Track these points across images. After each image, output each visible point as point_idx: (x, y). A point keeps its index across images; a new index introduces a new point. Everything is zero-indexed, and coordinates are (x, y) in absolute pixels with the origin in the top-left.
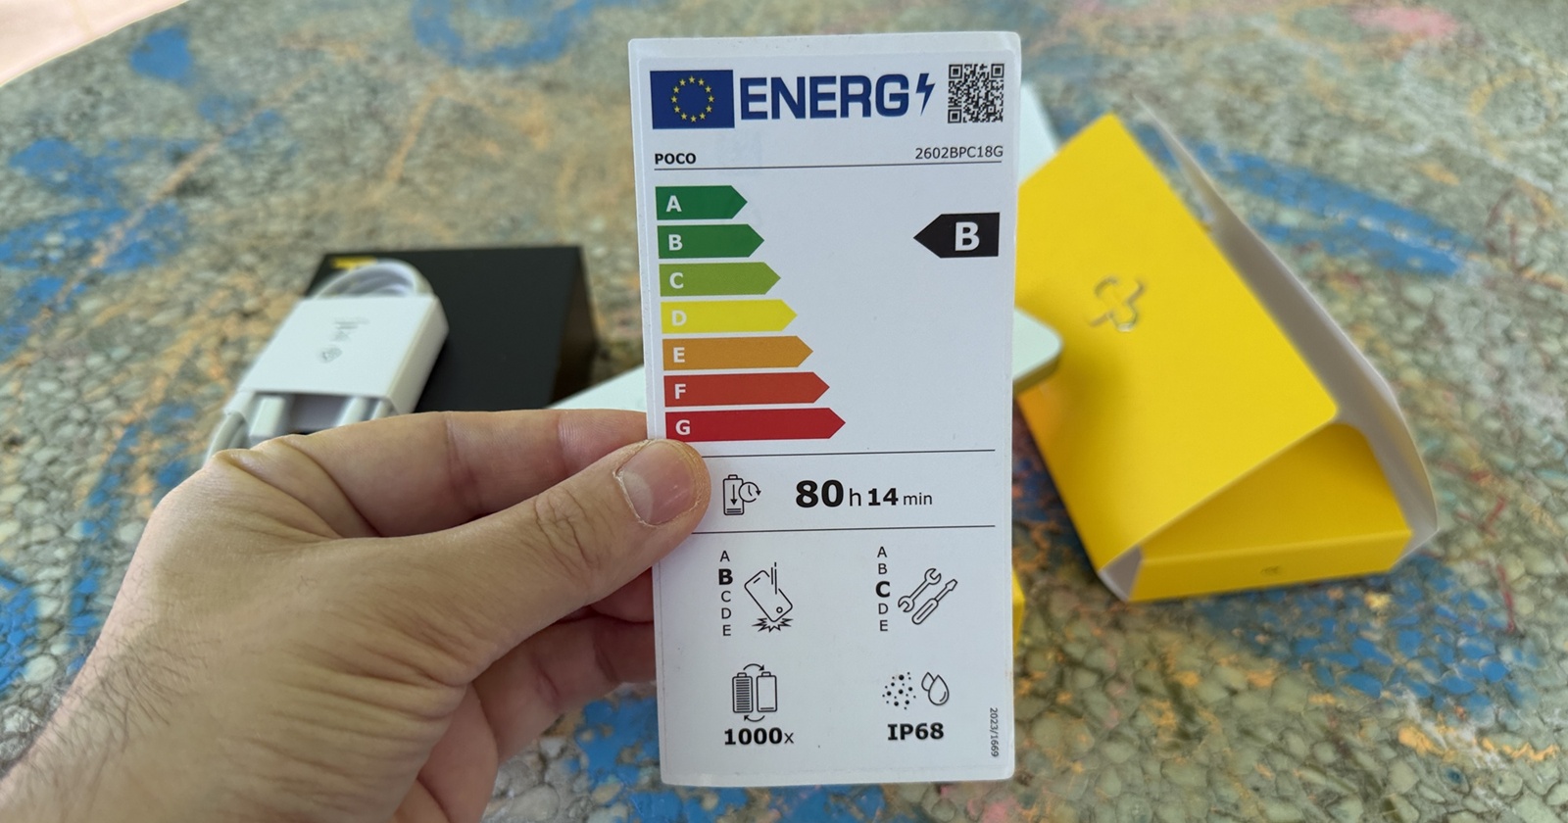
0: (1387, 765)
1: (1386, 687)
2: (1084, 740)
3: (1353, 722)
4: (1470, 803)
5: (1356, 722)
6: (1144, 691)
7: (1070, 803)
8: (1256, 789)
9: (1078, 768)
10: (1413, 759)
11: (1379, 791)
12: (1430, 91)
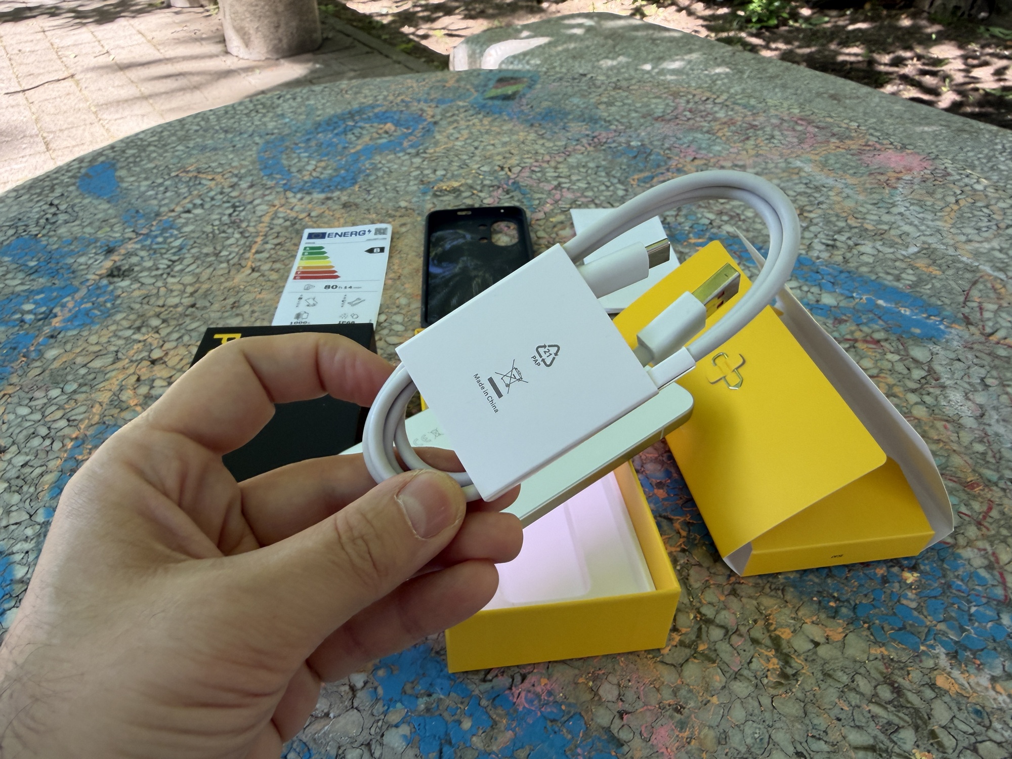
0: (929, 702)
1: (922, 643)
2: (718, 680)
3: (902, 669)
4: (991, 733)
5: (904, 668)
6: (755, 642)
7: (710, 727)
8: (839, 720)
9: (715, 700)
10: (946, 698)
11: (925, 723)
12: (917, 208)
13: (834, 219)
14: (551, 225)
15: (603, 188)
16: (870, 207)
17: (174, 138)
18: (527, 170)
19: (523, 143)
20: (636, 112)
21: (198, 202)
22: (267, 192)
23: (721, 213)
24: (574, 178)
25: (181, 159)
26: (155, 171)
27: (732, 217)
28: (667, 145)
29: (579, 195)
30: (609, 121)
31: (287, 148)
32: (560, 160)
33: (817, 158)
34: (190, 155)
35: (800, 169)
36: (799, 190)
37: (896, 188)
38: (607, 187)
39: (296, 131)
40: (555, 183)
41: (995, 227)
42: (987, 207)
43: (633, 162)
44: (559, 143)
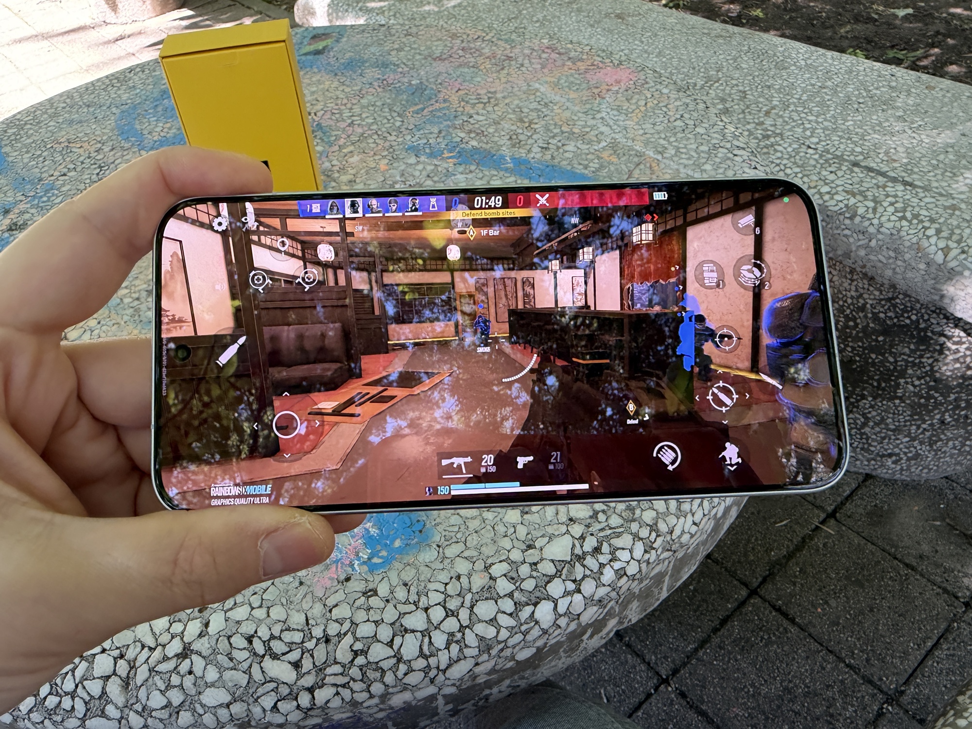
12: (615, 113)
13: (552, 127)
14: (342, 154)
15: (386, 121)
16: (580, 115)
17: (46, 116)
18: (329, 113)
19: (328, 90)
20: (420, 54)
21: (72, 166)
22: (125, 153)
23: (470, 132)
24: (364, 116)
25: (53, 133)
26: (33, 145)
27: (478, 134)
28: (439, 81)
29: (366, 129)
30: (398, 65)
31: (139, 115)
32: (354, 101)
33: (553, 80)
34: (61, 129)
35: (537, 90)
36: (531, 107)
37: (604, 98)
38: (389, 120)
39: (146, 100)
40: (349, 121)
41: (666, 122)
42: (666, 106)
43: (411, 98)
44: (355, 88)
